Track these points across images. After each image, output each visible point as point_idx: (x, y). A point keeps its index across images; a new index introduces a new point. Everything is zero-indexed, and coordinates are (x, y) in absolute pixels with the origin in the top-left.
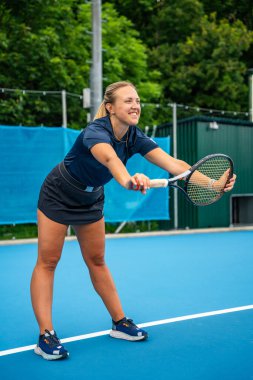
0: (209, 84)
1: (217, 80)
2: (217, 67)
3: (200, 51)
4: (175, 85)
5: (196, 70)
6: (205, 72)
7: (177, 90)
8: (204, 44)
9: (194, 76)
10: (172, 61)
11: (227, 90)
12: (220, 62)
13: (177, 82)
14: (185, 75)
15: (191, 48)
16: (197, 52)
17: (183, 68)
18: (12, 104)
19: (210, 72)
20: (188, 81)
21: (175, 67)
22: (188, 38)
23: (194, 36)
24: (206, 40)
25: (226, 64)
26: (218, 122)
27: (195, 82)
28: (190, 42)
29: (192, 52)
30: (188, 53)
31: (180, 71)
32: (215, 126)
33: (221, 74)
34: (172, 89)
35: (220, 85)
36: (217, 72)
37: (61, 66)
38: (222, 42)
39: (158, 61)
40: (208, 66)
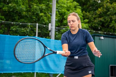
0: (106, 24)
1: (110, 22)
2: (109, 18)
3: (104, 13)
4: (94, 24)
5: (102, 19)
6: (105, 20)
7: (95, 26)
8: (105, 10)
9: (101, 21)
10: (94, 16)
11: (113, 26)
12: (111, 16)
13: (95, 23)
14: (97, 21)
15: (100, 12)
16: (102, 13)
17: (97, 19)
18: (25, 29)
19: (107, 20)
20: (99, 23)
21: (95, 18)
22: (99, 8)
23: (101, 8)
24: (106, 9)
25: (112, 17)
26: (104, 37)
27: (101, 23)
28: (99, 10)
29: (101, 13)
30: (99, 13)
31: (96, 20)
32: (102, 38)
33: (111, 20)
34: (93, 26)
35: (110, 25)
36: (109, 20)
37: (43, 16)
38: (112, 9)
39: (89, 17)
40: (106, 18)
